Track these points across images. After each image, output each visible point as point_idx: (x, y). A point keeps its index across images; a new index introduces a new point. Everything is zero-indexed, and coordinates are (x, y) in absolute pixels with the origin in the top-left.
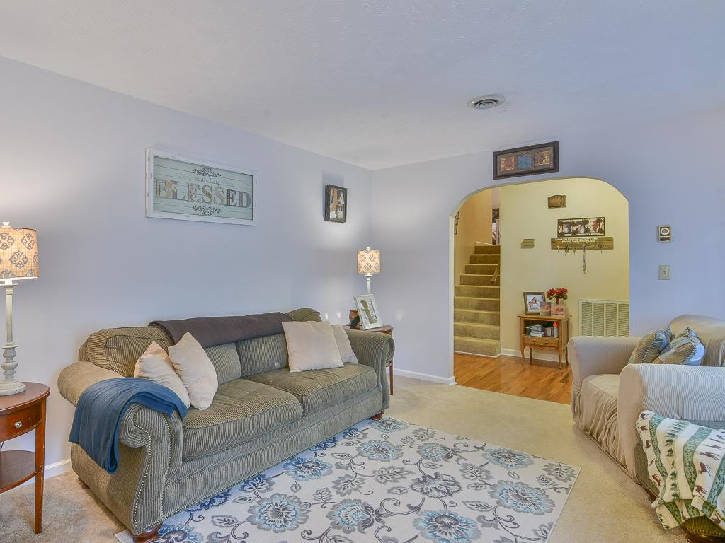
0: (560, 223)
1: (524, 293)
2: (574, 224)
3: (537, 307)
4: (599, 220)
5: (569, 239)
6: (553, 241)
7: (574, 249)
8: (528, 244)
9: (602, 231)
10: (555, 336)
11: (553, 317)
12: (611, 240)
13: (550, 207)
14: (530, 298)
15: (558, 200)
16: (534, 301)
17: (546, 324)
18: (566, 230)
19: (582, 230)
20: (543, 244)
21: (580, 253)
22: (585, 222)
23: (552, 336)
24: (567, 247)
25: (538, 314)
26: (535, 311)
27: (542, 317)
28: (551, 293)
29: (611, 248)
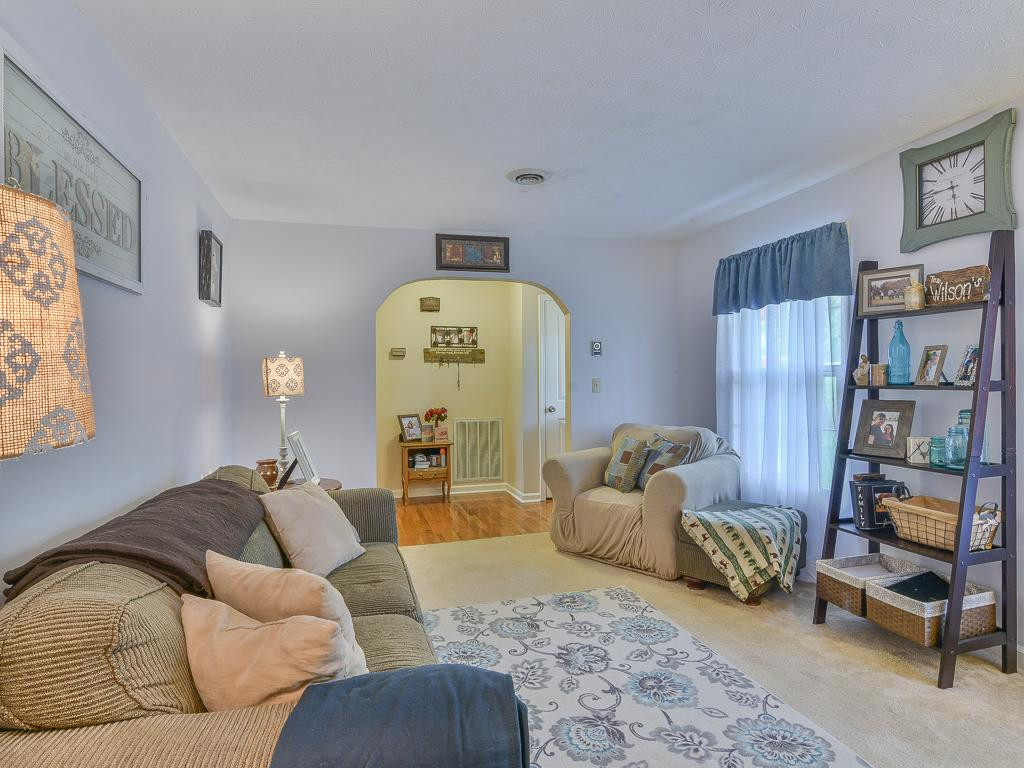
0: (434, 330)
1: (399, 416)
2: (448, 333)
3: (415, 432)
4: (472, 330)
5: (442, 350)
6: (426, 352)
7: (448, 362)
8: (397, 355)
9: (474, 342)
10: (443, 464)
11: (437, 442)
12: (482, 352)
13: (422, 310)
14: (405, 422)
15: (433, 303)
16: (411, 426)
17: (429, 452)
18: (440, 339)
19: (456, 341)
20: (415, 355)
21: (453, 365)
22: (460, 331)
23: (439, 465)
24: (442, 360)
25: (420, 440)
26: (414, 438)
27: (425, 444)
28: (430, 415)
29: (482, 361)
